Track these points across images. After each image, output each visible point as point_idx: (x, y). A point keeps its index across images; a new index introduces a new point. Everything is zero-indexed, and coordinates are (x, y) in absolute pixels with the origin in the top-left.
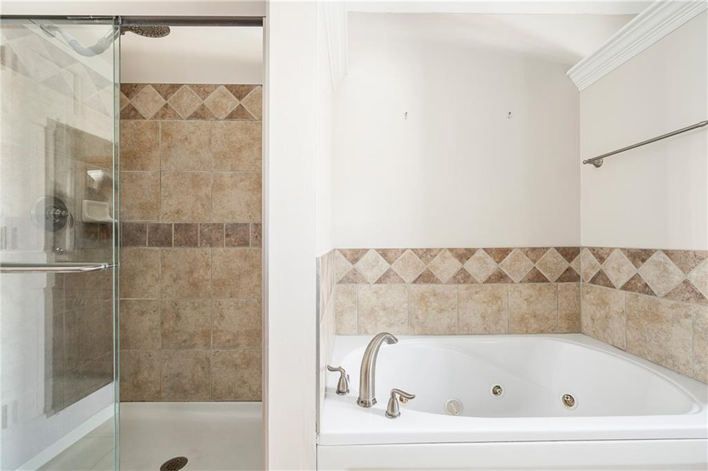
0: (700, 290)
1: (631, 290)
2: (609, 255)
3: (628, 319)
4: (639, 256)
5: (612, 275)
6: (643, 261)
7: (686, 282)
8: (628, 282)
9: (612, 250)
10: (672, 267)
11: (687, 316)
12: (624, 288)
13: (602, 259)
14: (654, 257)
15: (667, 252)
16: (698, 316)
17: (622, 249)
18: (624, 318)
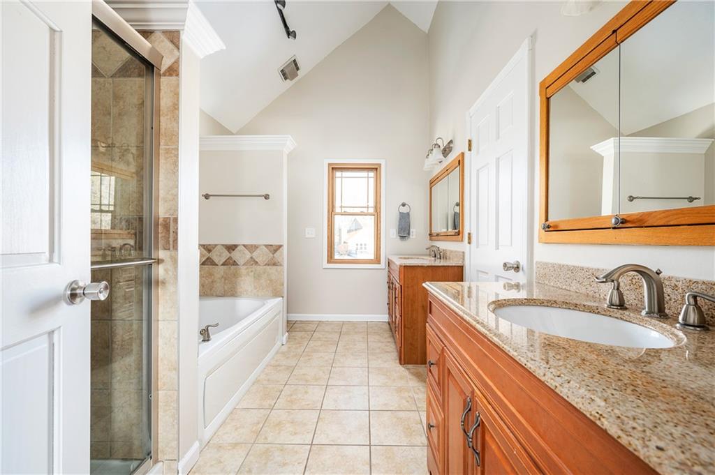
0: (257, 260)
1: (227, 265)
2: (214, 248)
3: (225, 280)
4: (231, 248)
5: (216, 259)
6: (234, 250)
7: (251, 258)
8: (226, 261)
9: (216, 245)
10: (247, 252)
11: (252, 271)
12: (223, 265)
13: (209, 251)
14: (238, 248)
15: (244, 246)
16: (256, 270)
17: (223, 245)
18: (223, 280)
